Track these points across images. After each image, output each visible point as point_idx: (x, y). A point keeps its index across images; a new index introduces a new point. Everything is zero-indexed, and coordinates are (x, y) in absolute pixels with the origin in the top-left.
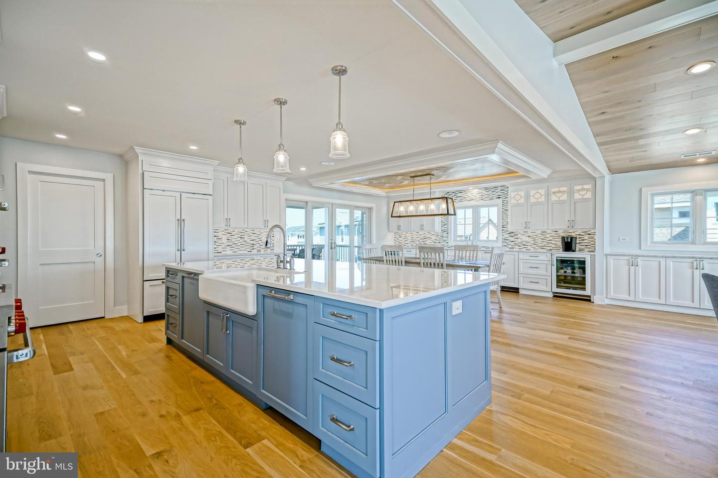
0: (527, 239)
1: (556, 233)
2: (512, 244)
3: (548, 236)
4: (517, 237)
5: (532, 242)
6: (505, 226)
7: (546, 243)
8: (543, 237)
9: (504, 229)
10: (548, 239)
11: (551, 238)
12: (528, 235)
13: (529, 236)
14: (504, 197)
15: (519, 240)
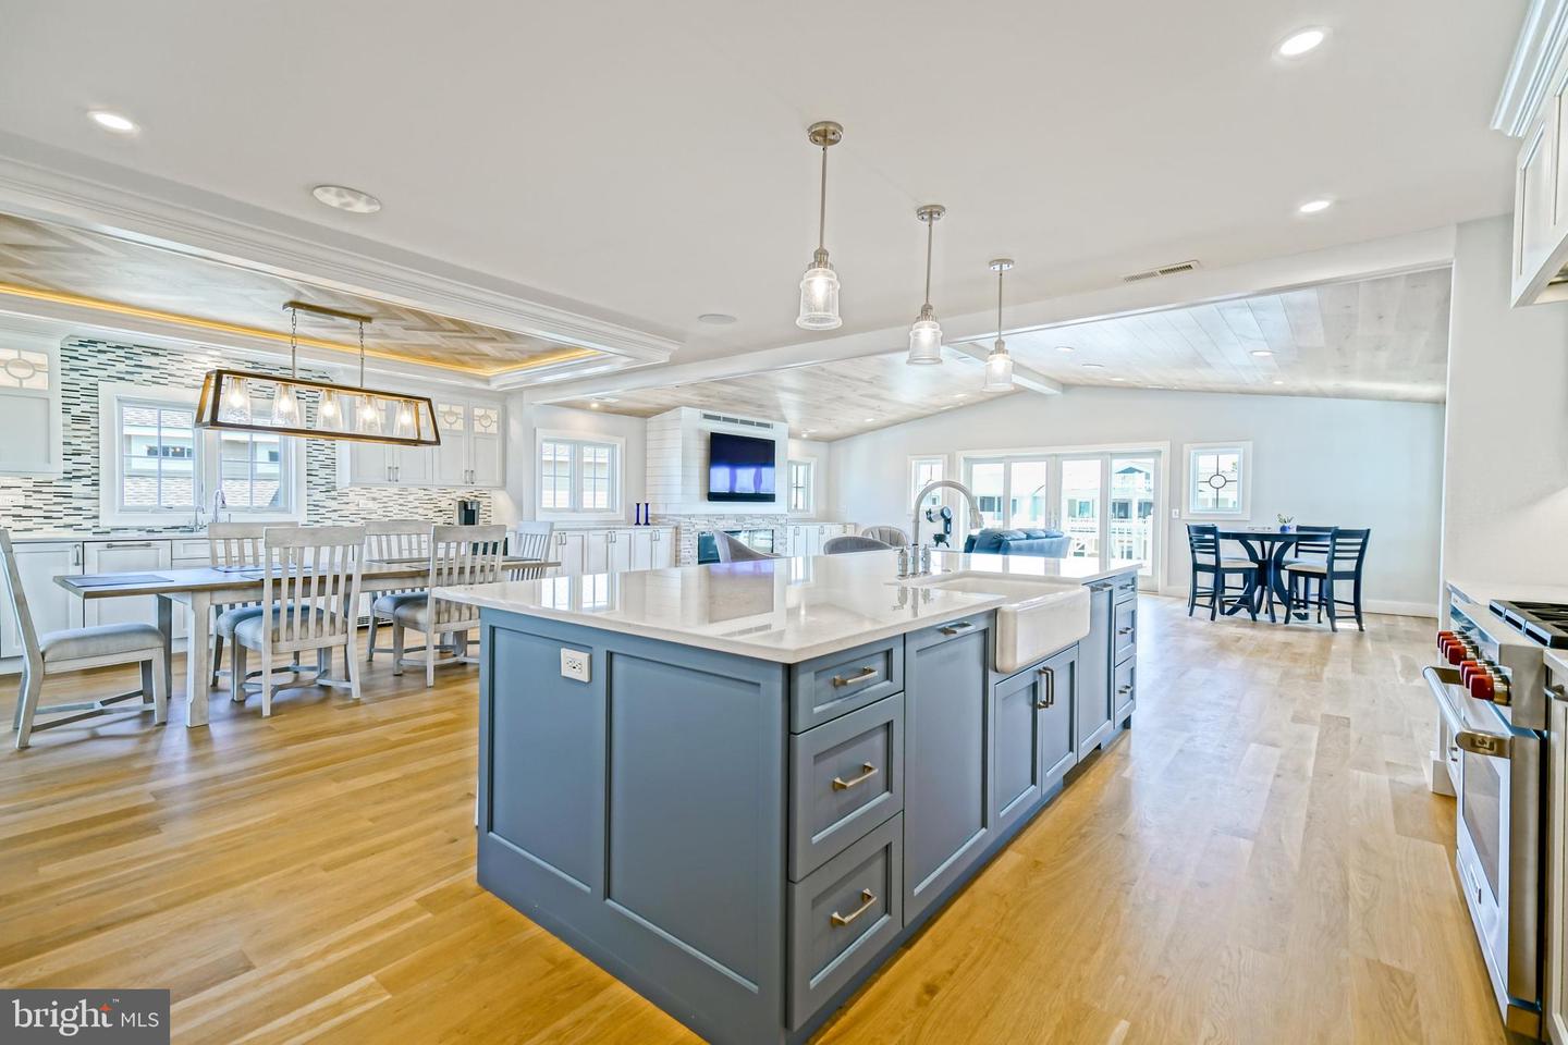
0: (371, 505)
1: (426, 492)
2: (334, 516)
3: (411, 498)
4: (345, 499)
5: (380, 512)
6: (313, 473)
7: (407, 514)
8: (401, 501)
9: (311, 478)
10: (410, 505)
11: (416, 503)
12: (372, 495)
13: (374, 499)
14: (311, 400)
15: (352, 508)
